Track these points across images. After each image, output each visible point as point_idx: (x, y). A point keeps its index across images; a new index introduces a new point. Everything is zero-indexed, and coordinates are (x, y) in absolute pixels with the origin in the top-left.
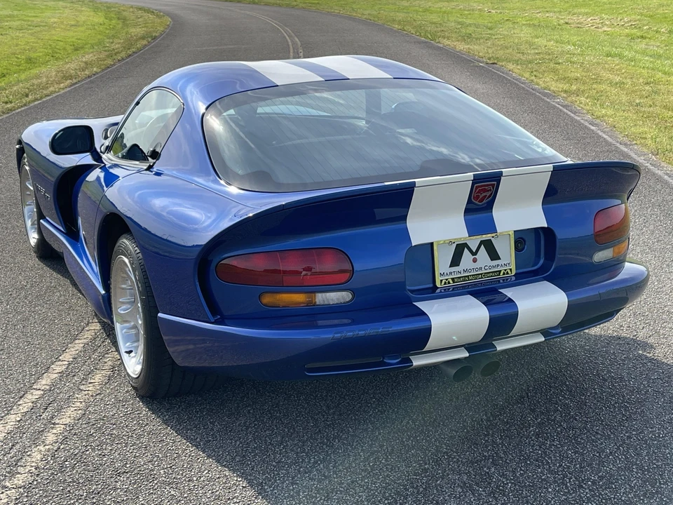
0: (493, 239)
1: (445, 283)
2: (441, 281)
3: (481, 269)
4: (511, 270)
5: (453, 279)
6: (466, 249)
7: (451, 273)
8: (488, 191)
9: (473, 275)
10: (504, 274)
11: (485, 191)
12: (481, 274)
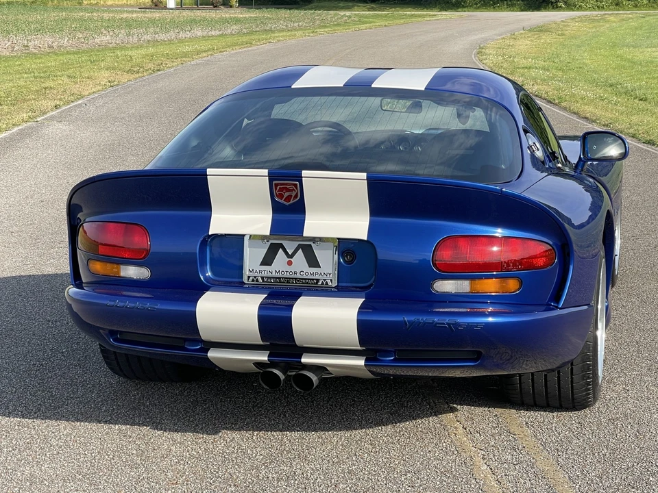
0: (313, 245)
1: (253, 281)
2: (249, 277)
3: (296, 273)
4: (331, 280)
5: (262, 278)
6: (281, 250)
7: (261, 271)
8: (292, 190)
9: (285, 278)
10: (323, 283)
11: (288, 190)
12: (296, 279)
